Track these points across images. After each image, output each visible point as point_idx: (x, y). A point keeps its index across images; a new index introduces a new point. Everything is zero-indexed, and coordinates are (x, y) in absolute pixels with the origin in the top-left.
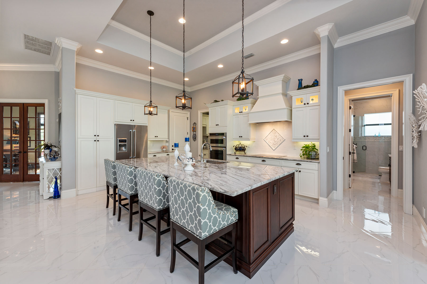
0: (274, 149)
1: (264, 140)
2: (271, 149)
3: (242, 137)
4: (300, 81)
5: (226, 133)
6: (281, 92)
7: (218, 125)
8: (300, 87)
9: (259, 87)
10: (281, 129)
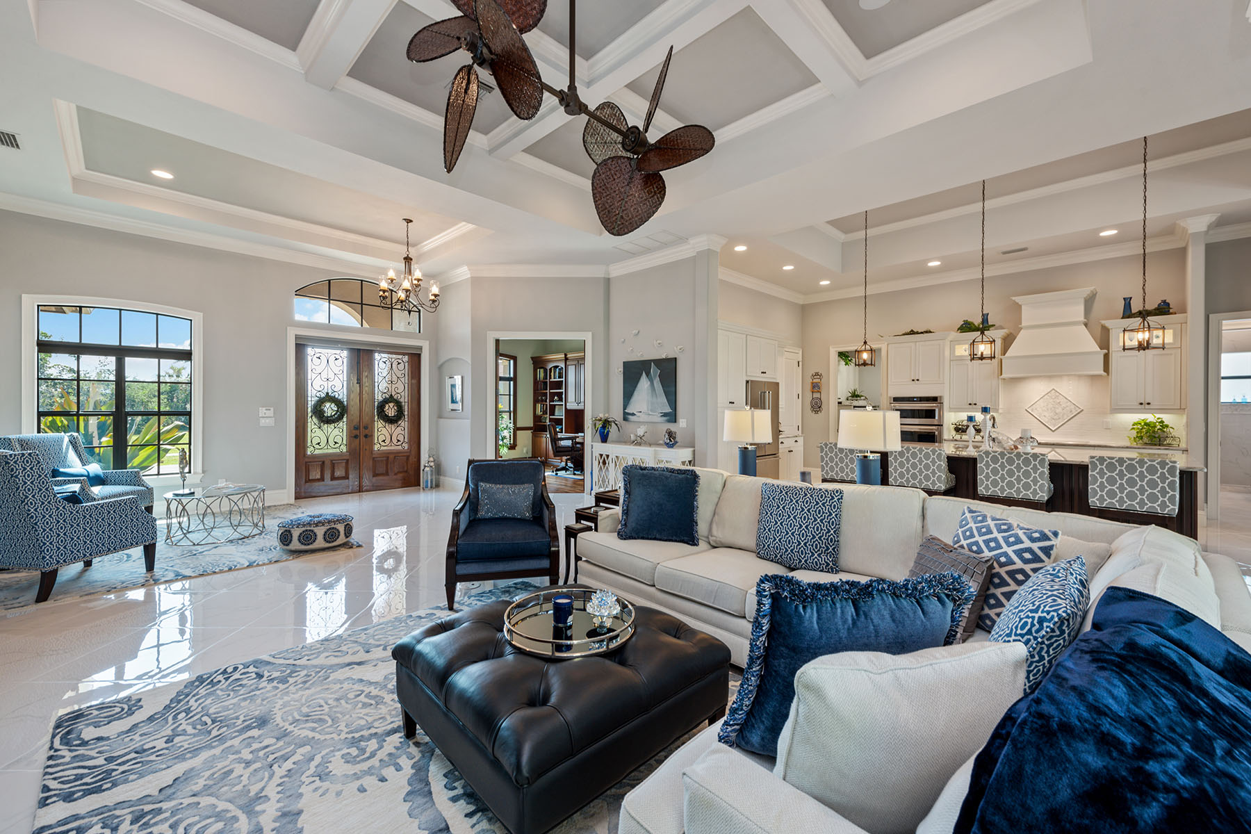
0: (1053, 429)
1: (1026, 410)
2: (1046, 428)
3: (975, 404)
4: (1127, 301)
5: (941, 397)
6: (1081, 319)
7: (918, 380)
8: (1128, 312)
9: (1022, 306)
10: (1072, 390)
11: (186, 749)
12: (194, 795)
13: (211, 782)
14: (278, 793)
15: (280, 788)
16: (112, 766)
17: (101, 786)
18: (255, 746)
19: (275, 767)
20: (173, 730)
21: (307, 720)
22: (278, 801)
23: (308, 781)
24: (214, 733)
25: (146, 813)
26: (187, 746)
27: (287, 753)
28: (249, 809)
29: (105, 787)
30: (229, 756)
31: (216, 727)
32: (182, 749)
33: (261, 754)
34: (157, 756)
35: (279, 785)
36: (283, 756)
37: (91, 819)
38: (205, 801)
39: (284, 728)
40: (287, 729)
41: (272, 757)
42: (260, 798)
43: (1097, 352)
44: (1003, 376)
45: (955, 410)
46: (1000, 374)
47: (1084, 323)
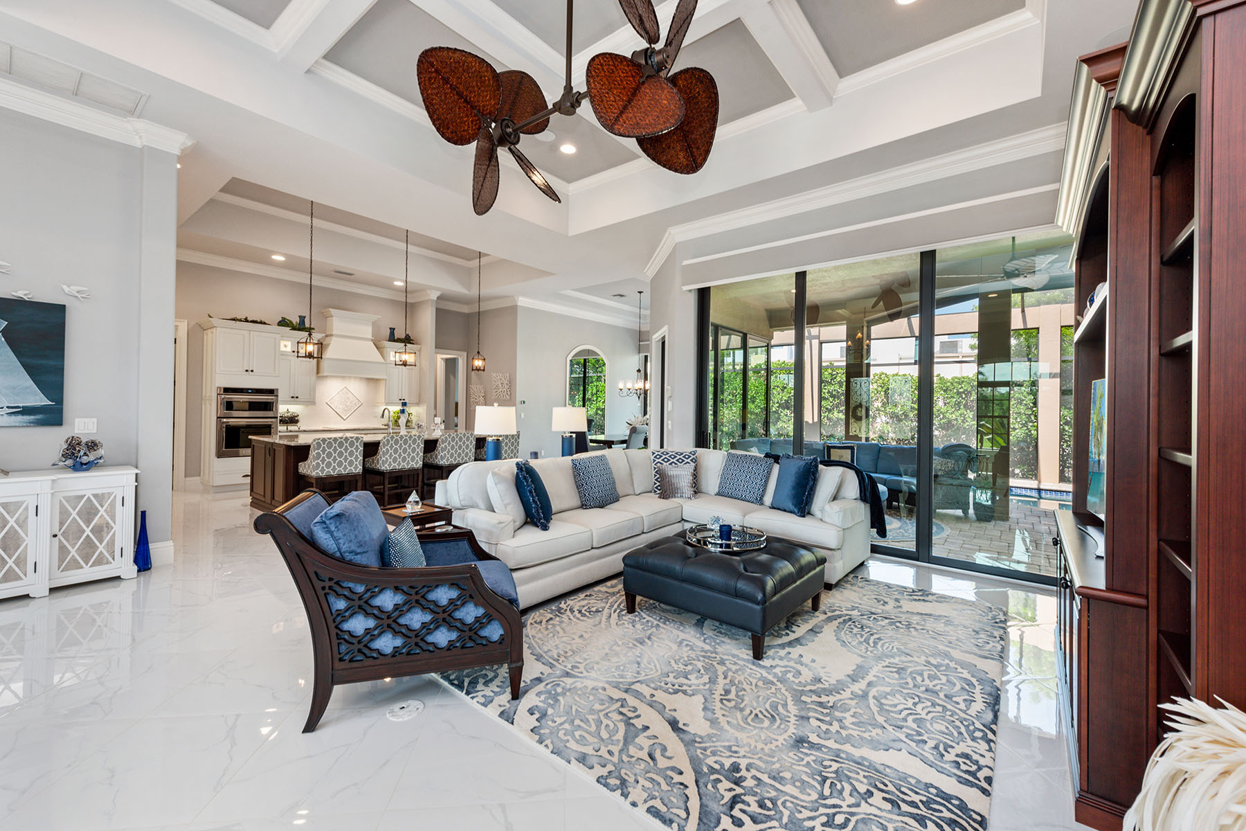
0: (343, 417)
1: (327, 403)
2: (339, 417)
3: (297, 397)
4: (392, 330)
5: (277, 389)
6: (370, 337)
7: (252, 371)
8: (392, 338)
9: (334, 318)
10: (356, 388)
11: (865, 771)
12: (884, 728)
13: (870, 728)
14: (845, 691)
15: (841, 692)
16: (923, 811)
17: (937, 795)
18: (824, 727)
19: (831, 704)
20: (858, 805)
21: (778, 715)
22: (849, 688)
23: (827, 684)
24: (835, 766)
25: (916, 742)
26: (862, 773)
27: (816, 706)
28: (865, 696)
29: (934, 791)
30: (844, 736)
31: (829, 772)
32: (866, 774)
33: (827, 719)
34: (886, 786)
35: (839, 693)
36: (820, 706)
37: (949, 768)
38: (881, 720)
39: (796, 722)
40: (796, 720)
41: (825, 711)
42: (854, 696)
43: (382, 363)
44: (325, 374)
45: (286, 402)
46: (318, 372)
47: (372, 340)
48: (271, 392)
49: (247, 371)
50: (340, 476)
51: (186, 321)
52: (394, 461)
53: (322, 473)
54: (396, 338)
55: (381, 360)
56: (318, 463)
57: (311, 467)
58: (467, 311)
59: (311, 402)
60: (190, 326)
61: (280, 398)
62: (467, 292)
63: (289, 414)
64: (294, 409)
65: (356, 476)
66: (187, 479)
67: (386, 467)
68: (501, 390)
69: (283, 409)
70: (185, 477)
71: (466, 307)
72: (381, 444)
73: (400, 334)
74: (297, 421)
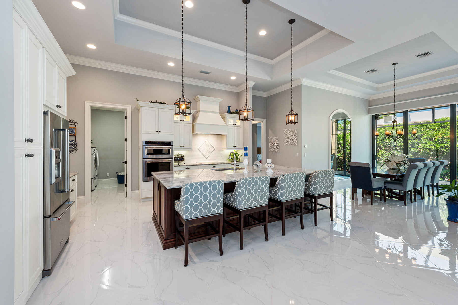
0: (207, 157)
1: (198, 149)
2: (204, 157)
3: (183, 146)
4: (229, 107)
5: (172, 142)
6: (218, 111)
7: (160, 131)
8: (229, 112)
9: (200, 101)
10: (212, 141)
43: (225, 125)
44: (197, 133)
45: (177, 149)
46: (193, 132)
47: (219, 113)
48: (169, 143)
49: (157, 131)
50: (205, 218)
51: (131, 106)
52: (248, 201)
53: (191, 216)
54: (231, 112)
55: (225, 124)
56: (187, 207)
57: (182, 209)
58: (265, 96)
59: (190, 149)
60: (132, 109)
61: (174, 147)
62: (271, 80)
63: (179, 156)
64: (182, 153)
65: (218, 216)
66: (133, 192)
67: (242, 207)
68: (290, 139)
69: (176, 153)
70: (132, 191)
71: (265, 93)
72: (237, 185)
73: (233, 110)
74: (183, 160)
